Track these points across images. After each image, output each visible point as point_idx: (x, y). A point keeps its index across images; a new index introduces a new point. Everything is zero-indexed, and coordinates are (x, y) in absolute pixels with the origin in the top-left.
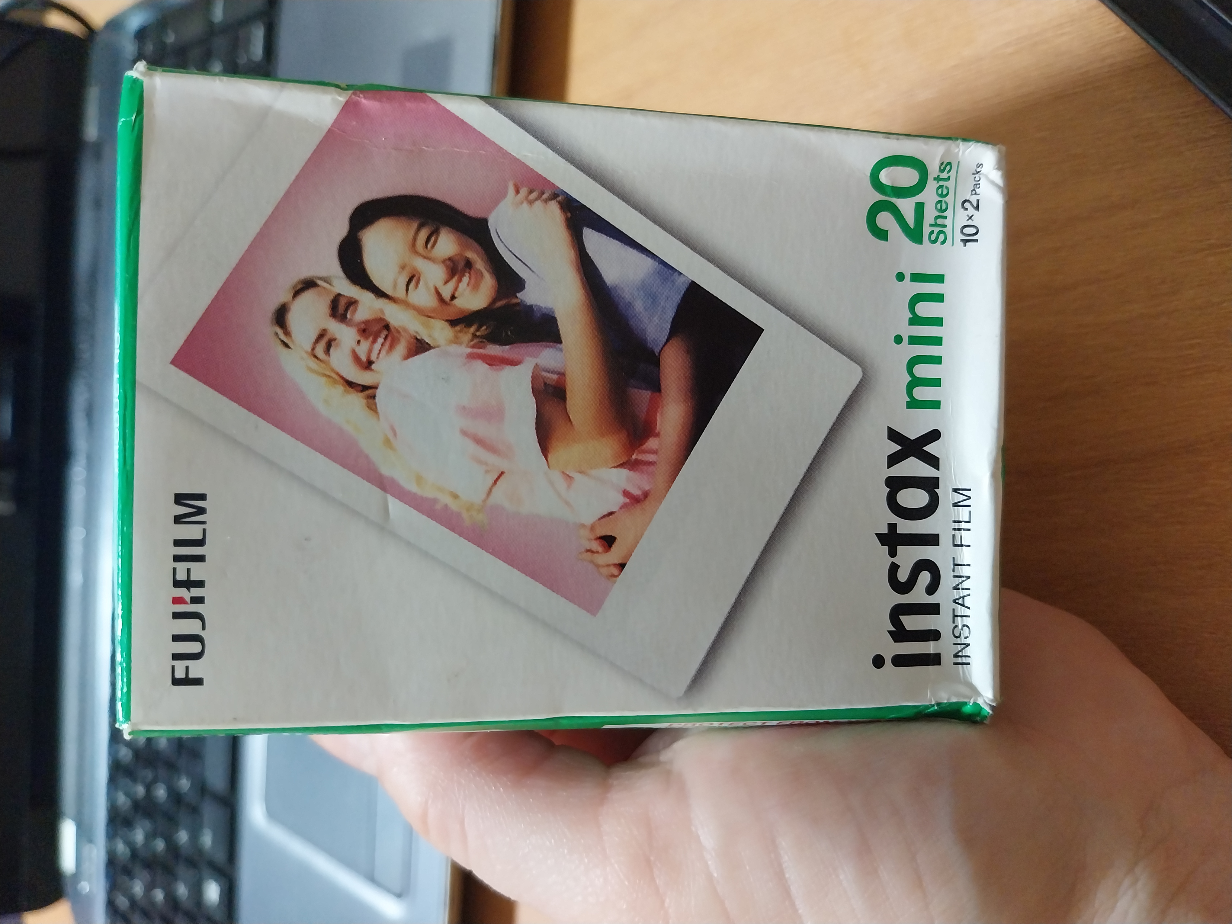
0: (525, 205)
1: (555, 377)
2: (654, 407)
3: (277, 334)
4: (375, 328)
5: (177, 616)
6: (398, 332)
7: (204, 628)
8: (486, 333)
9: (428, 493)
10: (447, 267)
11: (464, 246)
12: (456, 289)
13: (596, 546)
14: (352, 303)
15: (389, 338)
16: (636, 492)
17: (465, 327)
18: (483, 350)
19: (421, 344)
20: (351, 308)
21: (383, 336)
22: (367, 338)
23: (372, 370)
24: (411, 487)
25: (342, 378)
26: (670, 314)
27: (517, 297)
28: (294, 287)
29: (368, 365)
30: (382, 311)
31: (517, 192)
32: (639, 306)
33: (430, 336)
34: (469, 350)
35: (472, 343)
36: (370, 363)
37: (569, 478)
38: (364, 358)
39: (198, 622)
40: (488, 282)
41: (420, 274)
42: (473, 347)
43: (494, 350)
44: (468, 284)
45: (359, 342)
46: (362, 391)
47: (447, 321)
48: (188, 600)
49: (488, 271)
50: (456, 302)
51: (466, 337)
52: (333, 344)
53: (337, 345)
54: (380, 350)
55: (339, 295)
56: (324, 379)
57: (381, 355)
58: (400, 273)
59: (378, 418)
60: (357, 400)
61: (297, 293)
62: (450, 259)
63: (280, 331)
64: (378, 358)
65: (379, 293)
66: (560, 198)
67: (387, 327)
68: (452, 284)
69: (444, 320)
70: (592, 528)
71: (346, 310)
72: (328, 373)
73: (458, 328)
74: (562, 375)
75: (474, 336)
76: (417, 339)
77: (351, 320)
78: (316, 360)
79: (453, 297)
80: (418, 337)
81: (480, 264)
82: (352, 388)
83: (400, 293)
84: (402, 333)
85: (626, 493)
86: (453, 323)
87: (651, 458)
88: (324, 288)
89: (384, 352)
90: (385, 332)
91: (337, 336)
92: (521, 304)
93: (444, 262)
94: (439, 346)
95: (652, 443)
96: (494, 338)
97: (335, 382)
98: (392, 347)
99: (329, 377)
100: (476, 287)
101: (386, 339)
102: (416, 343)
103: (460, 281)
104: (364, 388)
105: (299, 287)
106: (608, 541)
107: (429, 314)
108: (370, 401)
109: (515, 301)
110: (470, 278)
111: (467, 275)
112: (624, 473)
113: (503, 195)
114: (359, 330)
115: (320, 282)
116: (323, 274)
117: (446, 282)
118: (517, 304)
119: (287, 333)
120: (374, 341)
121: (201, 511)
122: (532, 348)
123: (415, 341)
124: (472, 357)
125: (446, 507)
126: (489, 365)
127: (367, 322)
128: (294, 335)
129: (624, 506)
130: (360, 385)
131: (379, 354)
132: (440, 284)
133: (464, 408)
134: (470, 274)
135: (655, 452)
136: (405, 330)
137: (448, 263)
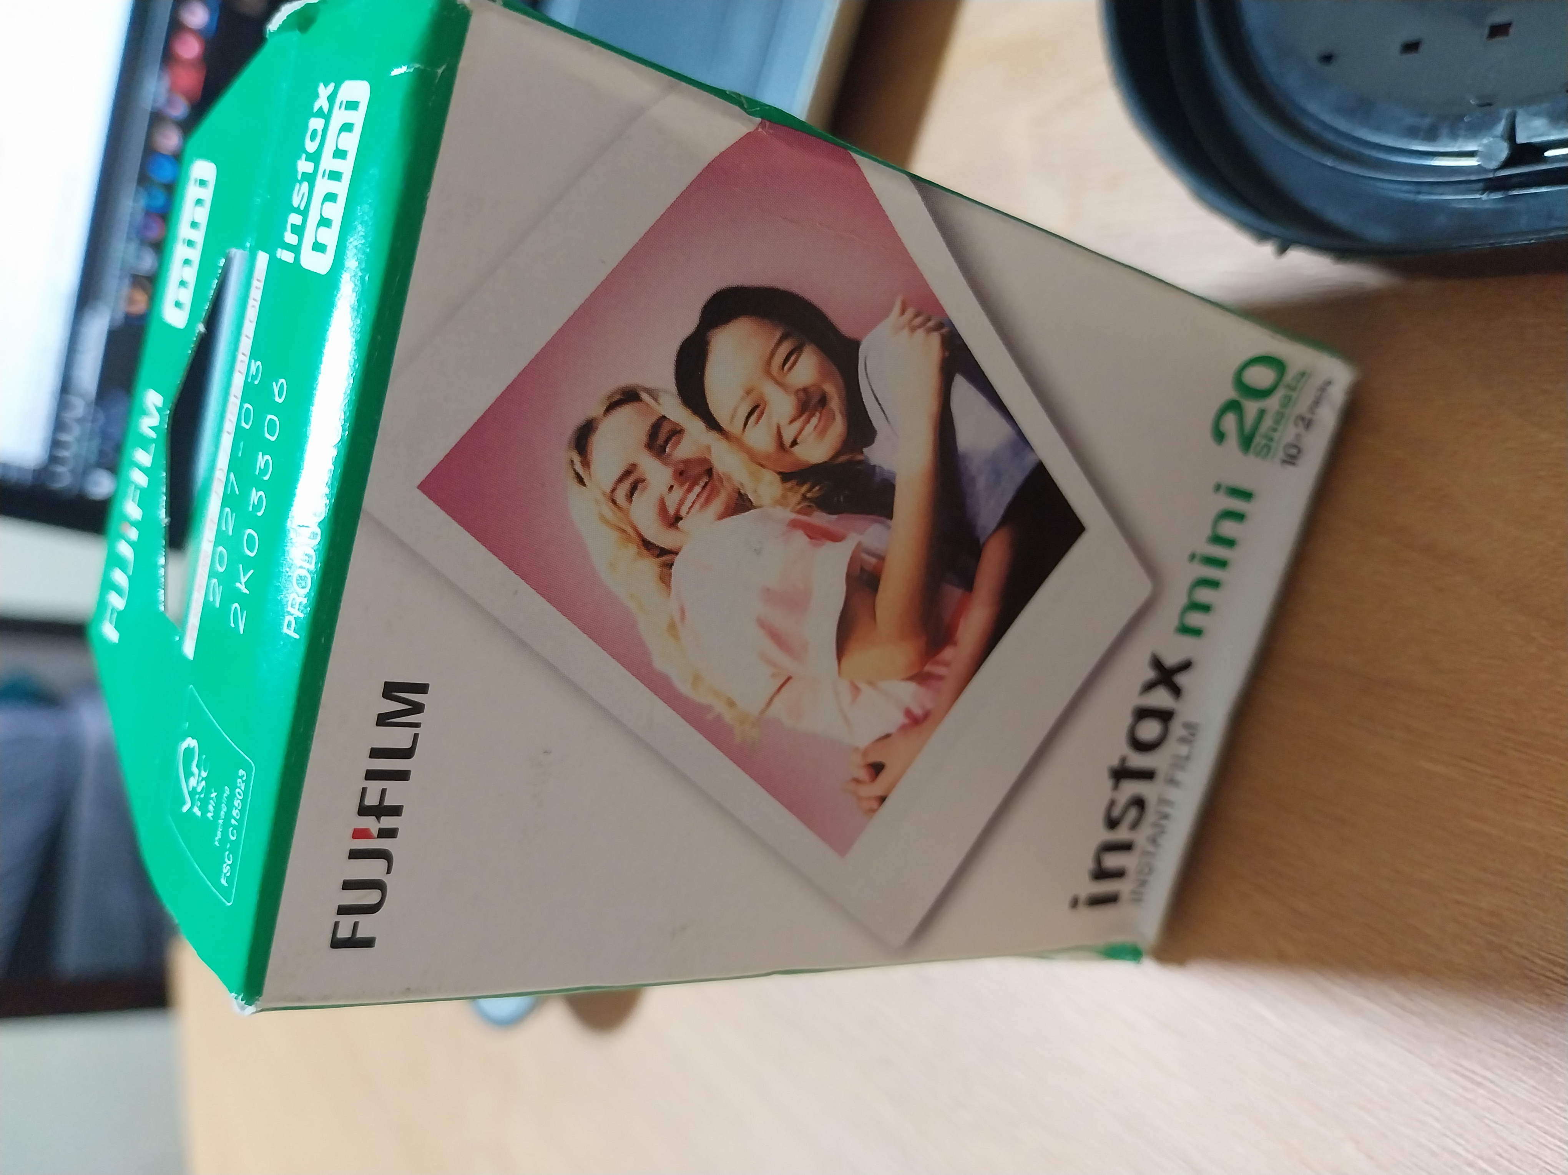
0: (906, 332)
1: (873, 561)
2: (961, 609)
3: (572, 461)
4: (696, 471)
5: (355, 854)
6: (721, 480)
7: (388, 872)
8: (817, 495)
9: (701, 697)
10: (799, 400)
11: (824, 374)
12: (800, 432)
13: (863, 774)
14: (677, 432)
15: (708, 487)
16: (918, 711)
17: (797, 484)
18: (809, 518)
19: (743, 500)
20: (674, 439)
21: (702, 484)
22: (682, 484)
23: (677, 528)
24: (684, 687)
25: (640, 535)
26: (1008, 497)
27: (862, 453)
28: (609, 397)
29: (673, 521)
30: (709, 448)
31: (903, 312)
32: (981, 483)
33: (755, 491)
34: (793, 516)
35: (799, 507)
36: (678, 518)
37: (856, 689)
38: (672, 511)
39: (382, 863)
40: (838, 428)
41: (765, 405)
42: (799, 512)
43: (821, 519)
44: (815, 427)
45: (672, 487)
46: (658, 556)
47: (779, 473)
48: (375, 834)
49: (841, 413)
50: (796, 449)
51: (794, 498)
52: (640, 486)
53: (645, 488)
54: (693, 503)
55: (664, 417)
56: (615, 535)
57: (693, 510)
58: (743, 398)
59: (669, 595)
60: (649, 566)
61: (612, 407)
62: (805, 390)
63: (577, 459)
64: (688, 513)
65: (712, 424)
66: (945, 330)
67: (709, 472)
68: (797, 425)
69: (776, 472)
70: (865, 753)
71: (667, 442)
72: (623, 526)
73: (789, 485)
74: (882, 559)
75: (804, 497)
76: (740, 493)
77: (670, 455)
78: (613, 506)
79: (794, 443)
80: (742, 491)
81: (835, 403)
82: (648, 549)
83: (735, 428)
84: (725, 483)
85: (908, 713)
86: (785, 477)
87: (941, 670)
88: (647, 405)
89: (697, 506)
90: (705, 479)
91: (648, 476)
92: (864, 463)
93: (797, 392)
94: (760, 507)
95: (948, 653)
96: (824, 504)
97: (629, 539)
98: (708, 501)
99: (624, 531)
100: (822, 432)
101: (704, 487)
102: (737, 499)
103: (808, 421)
104: (662, 552)
105: (617, 397)
106: (877, 769)
107: (763, 462)
108: (665, 570)
109: (860, 457)
110: (820, 420)
111: (818, 414)
112: (911, 687)
113: (886, 314)
114: (675, 472)
115: (644, 396)
116: (650, 384)
117: (791, 422)
118: (860, 462)
119: (586, 463)
120: (689, 490)
121: (418, 708)
122: (858, 521)
123: (737, 495)
124: (794, 525)
125: (719, 718)
126: (810, 537)
127: (687, 462)
128: (593, 467)
129: (903, 729)
130: (658, 546)
131: (692, 507)
132: (784, 422)
133: (768, 590)
134: (821, 413)
135: (947, 664)
136: (729, 479)
137: (801, 394)
